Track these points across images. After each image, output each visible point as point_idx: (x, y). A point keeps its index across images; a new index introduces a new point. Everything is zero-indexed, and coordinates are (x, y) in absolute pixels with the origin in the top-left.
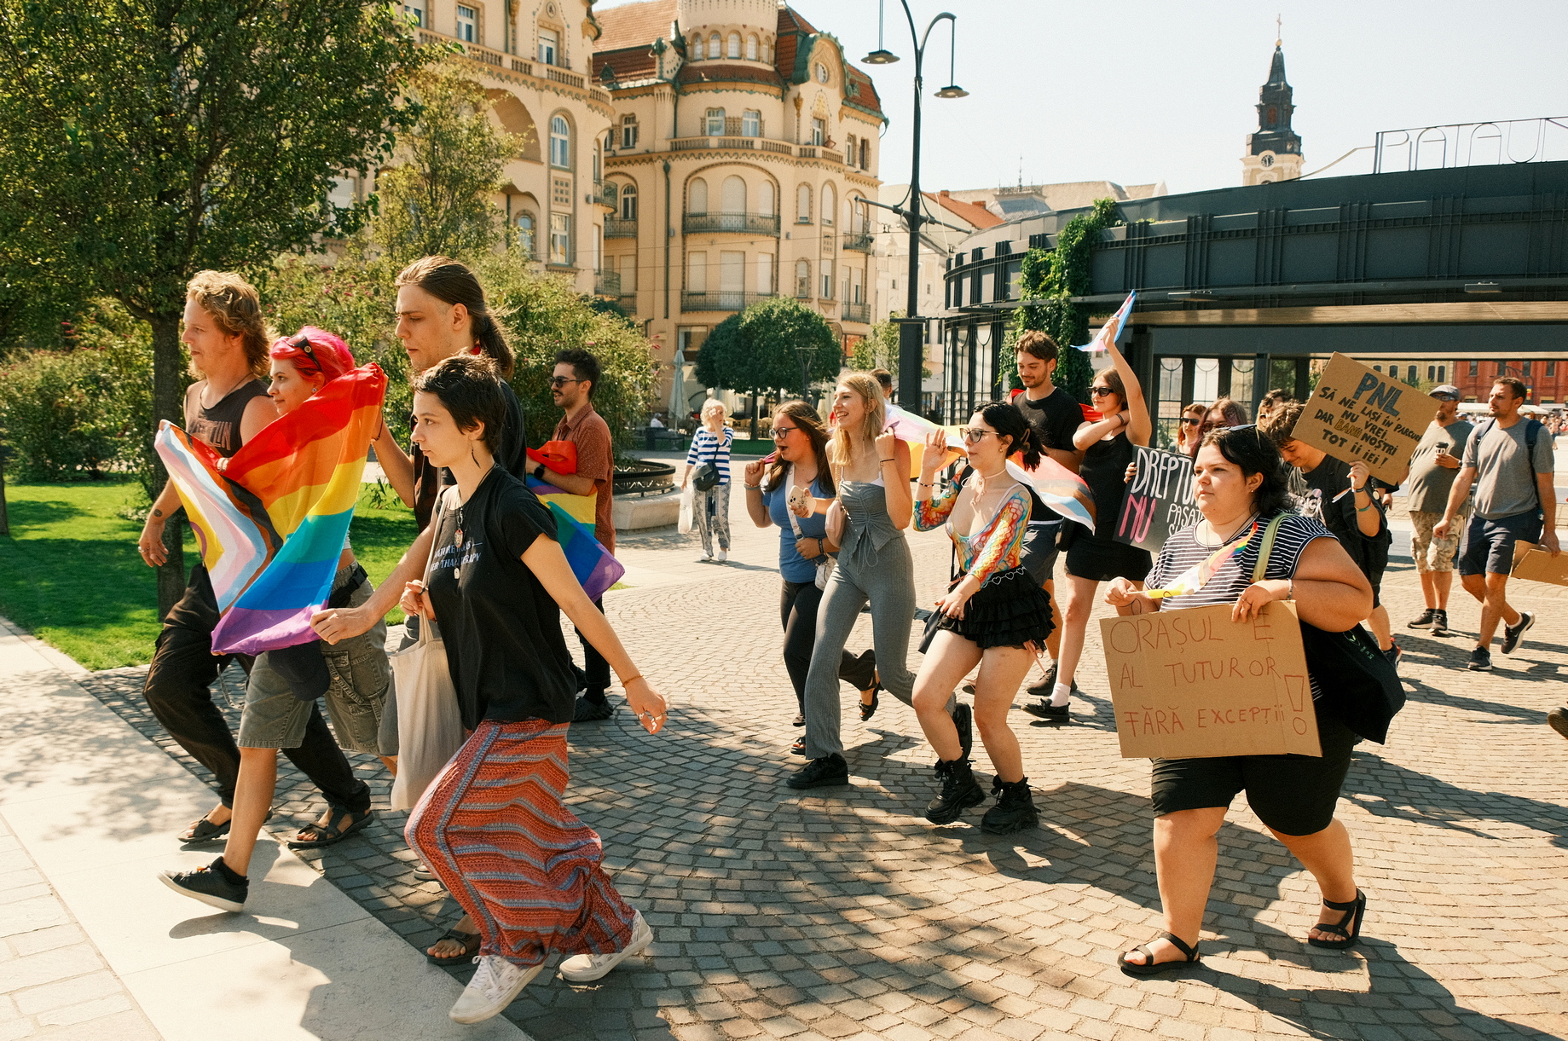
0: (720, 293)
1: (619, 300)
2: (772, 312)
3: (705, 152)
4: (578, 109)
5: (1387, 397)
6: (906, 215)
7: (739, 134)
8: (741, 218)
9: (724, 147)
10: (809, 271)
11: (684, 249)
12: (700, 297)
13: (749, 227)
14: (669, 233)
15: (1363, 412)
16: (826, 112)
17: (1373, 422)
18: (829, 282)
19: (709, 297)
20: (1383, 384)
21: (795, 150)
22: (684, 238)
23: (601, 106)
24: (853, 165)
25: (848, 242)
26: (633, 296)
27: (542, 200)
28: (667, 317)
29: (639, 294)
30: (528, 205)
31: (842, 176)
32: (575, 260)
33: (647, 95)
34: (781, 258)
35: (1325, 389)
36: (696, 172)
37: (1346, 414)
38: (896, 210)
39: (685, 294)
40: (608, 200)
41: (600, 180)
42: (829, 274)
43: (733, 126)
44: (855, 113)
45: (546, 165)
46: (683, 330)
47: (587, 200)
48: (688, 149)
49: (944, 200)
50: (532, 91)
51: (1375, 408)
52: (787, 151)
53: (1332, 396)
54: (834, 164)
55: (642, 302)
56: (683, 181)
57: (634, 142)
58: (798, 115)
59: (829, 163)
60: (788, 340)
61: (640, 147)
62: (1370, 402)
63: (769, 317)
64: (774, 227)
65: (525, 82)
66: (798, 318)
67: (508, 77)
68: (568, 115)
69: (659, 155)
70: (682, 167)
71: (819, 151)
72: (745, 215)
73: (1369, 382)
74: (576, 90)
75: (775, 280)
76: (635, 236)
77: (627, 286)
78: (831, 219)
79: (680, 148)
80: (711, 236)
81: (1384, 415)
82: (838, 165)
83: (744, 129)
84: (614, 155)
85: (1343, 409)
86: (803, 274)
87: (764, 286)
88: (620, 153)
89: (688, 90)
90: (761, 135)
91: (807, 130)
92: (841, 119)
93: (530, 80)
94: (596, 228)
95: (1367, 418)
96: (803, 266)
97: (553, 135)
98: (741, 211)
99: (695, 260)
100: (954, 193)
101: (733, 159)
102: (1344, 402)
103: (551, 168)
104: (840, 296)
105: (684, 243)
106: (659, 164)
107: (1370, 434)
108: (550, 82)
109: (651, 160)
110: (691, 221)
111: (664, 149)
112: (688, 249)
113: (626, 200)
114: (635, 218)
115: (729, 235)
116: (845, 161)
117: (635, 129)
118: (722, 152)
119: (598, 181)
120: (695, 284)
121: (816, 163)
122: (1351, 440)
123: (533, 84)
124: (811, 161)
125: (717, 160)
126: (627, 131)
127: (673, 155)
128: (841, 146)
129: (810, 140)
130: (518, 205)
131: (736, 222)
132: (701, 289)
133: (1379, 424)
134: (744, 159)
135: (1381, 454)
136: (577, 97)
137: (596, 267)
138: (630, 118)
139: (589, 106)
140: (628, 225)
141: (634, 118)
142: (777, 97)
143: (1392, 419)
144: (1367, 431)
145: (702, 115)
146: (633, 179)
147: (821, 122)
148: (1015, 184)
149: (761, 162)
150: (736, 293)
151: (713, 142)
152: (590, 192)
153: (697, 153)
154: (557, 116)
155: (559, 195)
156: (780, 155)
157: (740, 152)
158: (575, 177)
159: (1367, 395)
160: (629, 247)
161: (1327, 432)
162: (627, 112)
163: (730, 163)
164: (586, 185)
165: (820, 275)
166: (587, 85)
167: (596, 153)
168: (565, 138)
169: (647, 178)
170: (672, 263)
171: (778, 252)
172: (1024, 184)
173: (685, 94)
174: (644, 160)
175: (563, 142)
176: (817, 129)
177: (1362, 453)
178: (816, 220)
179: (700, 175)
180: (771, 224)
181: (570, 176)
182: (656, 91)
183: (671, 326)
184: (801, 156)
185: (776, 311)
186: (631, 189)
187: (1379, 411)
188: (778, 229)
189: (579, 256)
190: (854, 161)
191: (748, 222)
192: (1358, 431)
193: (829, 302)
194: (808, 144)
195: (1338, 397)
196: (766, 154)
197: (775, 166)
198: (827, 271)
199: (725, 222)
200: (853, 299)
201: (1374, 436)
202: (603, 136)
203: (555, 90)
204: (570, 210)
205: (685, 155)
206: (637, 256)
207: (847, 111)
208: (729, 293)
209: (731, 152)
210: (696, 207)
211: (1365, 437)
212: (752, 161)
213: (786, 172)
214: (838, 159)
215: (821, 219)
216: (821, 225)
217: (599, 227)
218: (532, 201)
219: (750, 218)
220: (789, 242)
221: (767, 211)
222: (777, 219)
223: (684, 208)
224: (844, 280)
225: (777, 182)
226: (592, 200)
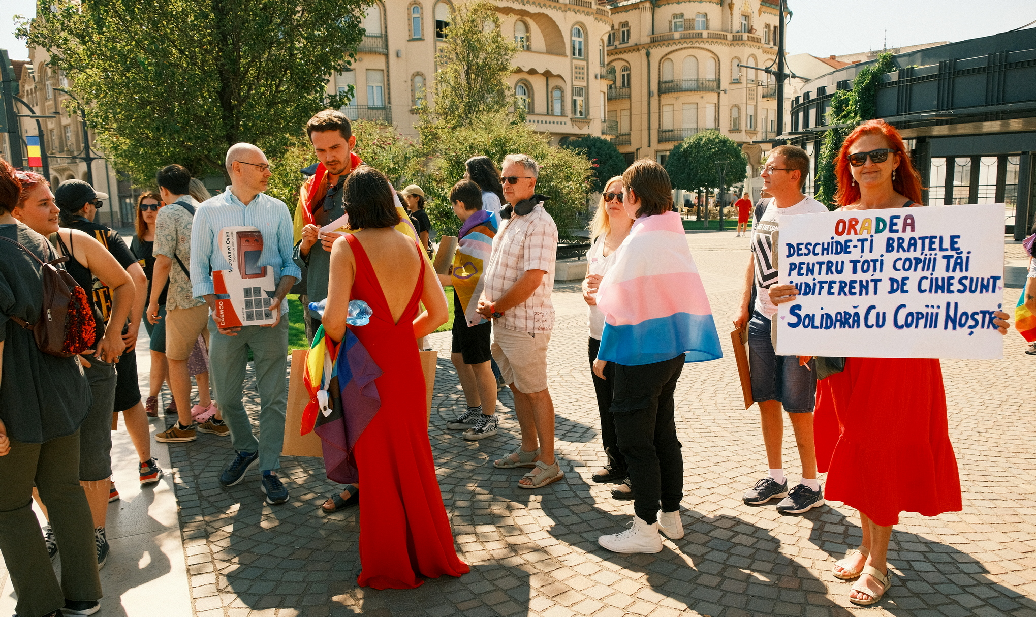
0: (682, 130)
1: (617, 137)
2: (702, 139)
3: (671, 42)
4: (589, 21)
6: (774, 73)
7: (693, 29)
8: (694, 82)
9: (684, 38)
10: (739, 113)
11: (659, 103)
12: (670, 133)
13: (700, 87)
14: (650, 94)
16: (750, 11)
18: (753, 119)
19: (675, 133)
21: (730, 37)
22: (659, 96)
23: (603, 18)
24: (768, 44)
25: (765, 93)
26: (629, 135)
27: (568, 79)
28: (649, 146)
29: (632, 133)
30: (559, 82)
31: (761, 51)
32: (588, 114)
33: (635, 9)
34: (721, 104)
36: (666, 55)
38: (767, 71)
39: (660, 131)
40: (610, 76)
41: (604, 64)
42: (752, 113)
43: (689, 25)
44: (769, 10)
45: (569, 57)
46: (659, 154)
47: (596, 77)
48: (660, 41)
49: (832, 62)
50: (560, 12)
52: (724, 37)
54: (755, 44)
55: (634, 138)
56: (658, 61)
57: (628, 39)
58: (731, 14)
59: (752, 43)
60: (712, 158)
61: (631, 42)
63: (699, 143)
64: (717, 87)
65: (555, 7)
66: (718, 143)
67: (545, 5)
68: (581, 24)
69: (643, 46)
70: (657, 53)
71: (745, 36)
72: (697, 80)
74: (587, 10)
75: (717, 119)
76: (629, 97)
77: (624, 128)
78: (754, 79)
79: (656, 41)
80: (676, 95)
82: (758, 44)
83: (696, 25)
84: (616, 48)
86: (735, 114)
87: (711, 124)
88: (619, 46)
89: (661, 4)
90: (707, 28)
91: (737, 22)
92: (760, 14)
93: (558, 5)
94: (602, 94)
96: (735, 110)
97: (573, 38)
98: (695, 77)
99: (666, 110)
100: (839, 57)
101: (690, 45)
103: (572, 59)
104: (760, 128)
105: (659, 100)
106: (643, 52)
108: (570, 6)
109: (638, 49)
110: (664, 86)
111: (646, 42)
112: (662, 103)
113: (624, 76)
114: (629, 86)
115: (687, 93)
116: (763, 41)
117: (628, 31)
118: (682, 41)
119: (602, 64)
120: (667, 124)
121: (743, 44)
123: (560, 8)
124: (740, 42)
125: (680, 46)
126: (624, 32)
127: (652, 45)
128: (760, 32)
129: (739, 29)
130: (553, 83)
131: (692, 85)
132: (670, 128)
134: (696, 45)
136: (588, 14)
137: (602, 116)
138: (625, 24)
139: (596, 19)
140: (625, 91)
141: (627, 24)
142: (717, 4)
145: (670, 19)
146: (628, 62)
147: (747, 17)
148: (882, 48)
149: (707, 46)
150: (691, 129)
151: (677, 35)
152: (598, 72)
153: (666, 43)
154: (576, 27)
155: (578, 75)
156: (720, 41)
157: (694, 40)
158: (588, 63)
160: (625, 104)
162: (623, 21)
163: (688, 48)
164: (595, 67)
165: (747, 115)
166: (594, 6)
167: (601, 48)
168: (581, 39)
169: (636, 60)
170: (652, 111)
171: (719, 102)
172: (887, 47)
173: (659, 6)
174: (634, 50)
175: (580, 43)
176: (744, 22)
178: (744, 80)
179: (668, 57)
180: (714, 84)
181: (584, 63)
182: (641, 6)
183: (652, 151)
184: (733, 40)
185: (704, 140)
186: (626, 69)
188: (719, 87)
189: (591, 109)
190: (769, 41)
191: (700, 84)
193: (753, 131)
194: (738, 32)
196: (710, 40)
197: (716, 48)
198: (751, 112)
199: (685, 85)
200: (769, 129)
202: (606, 38)
203: (574, 10)
204: (585, 84)
205: (659, 45)
206: (630, 109)
207: (764, 9)
208: (688, 129)
209: (688, 41)
210: (666, 77)
212: (702, 45)
213: (724, 51)
214: (758, 40)
215: (747, 80)
216: (747, 83)
217: (604, 93)
218: (561, 80)
219: (700, 82)
220: (727, 95)
221: (712, 76)
222: (718, 81)
223: (659, 78)
224: (763, 117)
225: (718, 57)
226: (599, 77)
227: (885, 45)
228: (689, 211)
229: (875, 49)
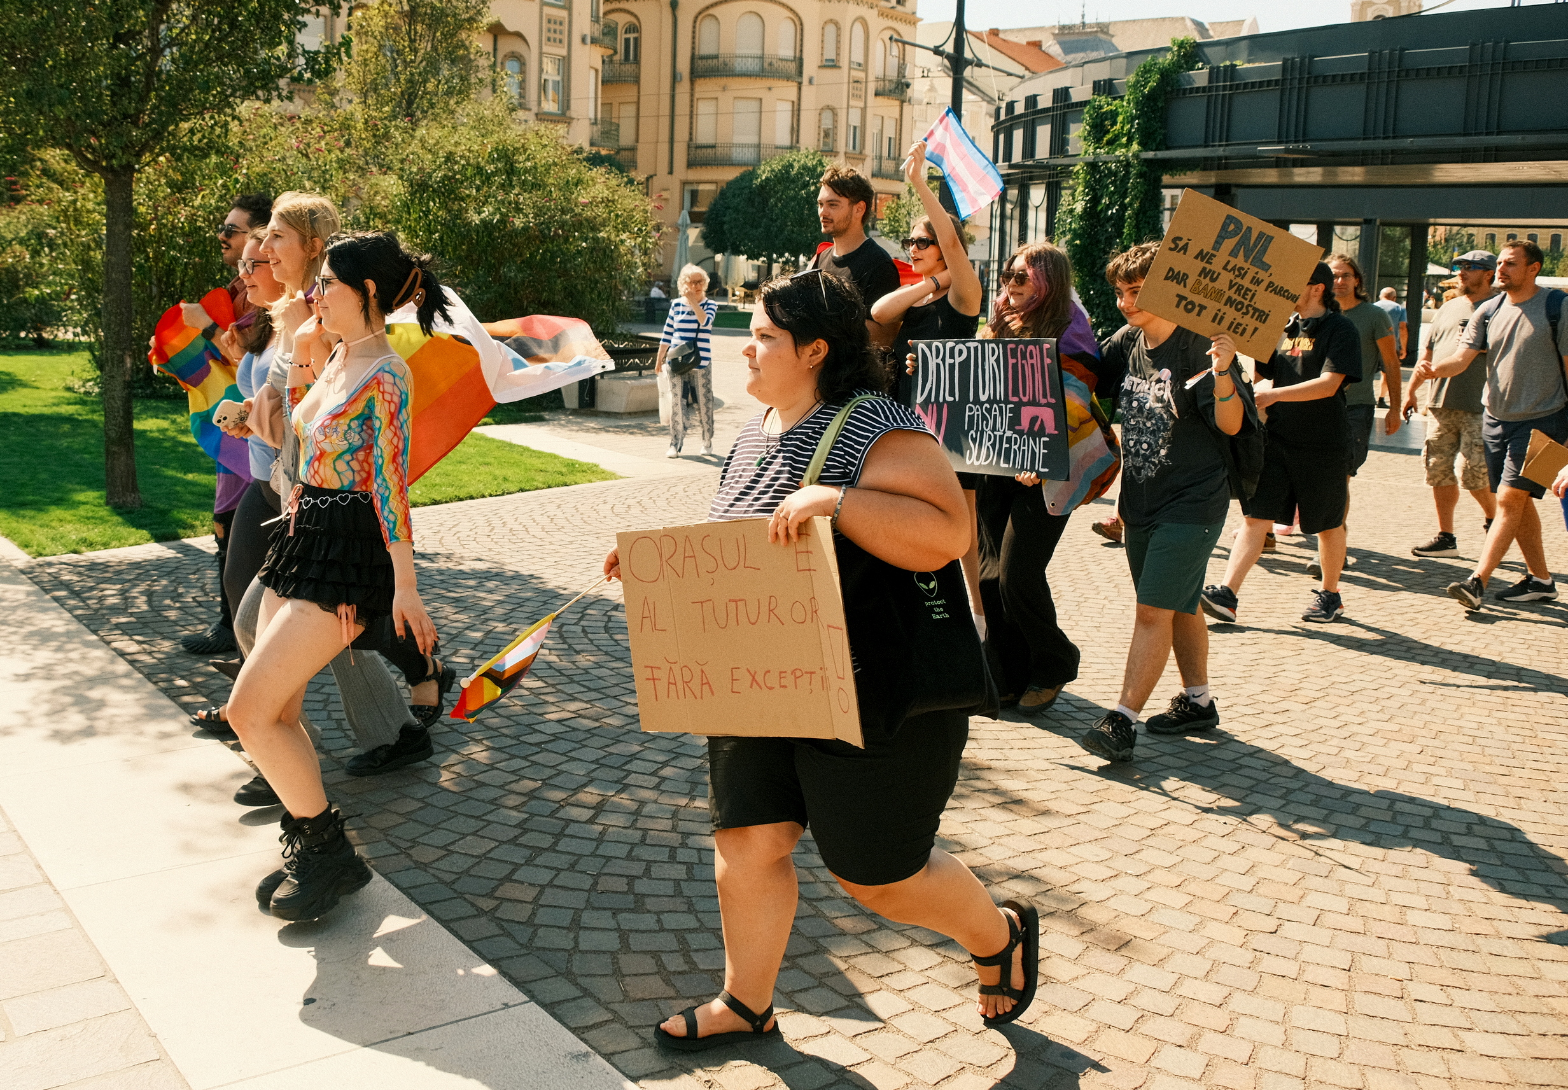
0: (731, 146)
1: (618, 152)
2: (791, 166)
5: (1255, 245)
6: (948, 57)
8: (757, 60)
10: (835, 121)
11: (692, 95)
12: (709, 151)
13: (767, 71)
14: (675, 78)
15: (1225, 268)
17: (1238, 280)
18: (858, 133)
19: (719, 151)
20: (1249, 229)
22: (692, 82)
25: (880, 88)
26: (633, 149)
27: (533, 40)
28: (671, 172)
29: (640, 146)
30: (517, 46)
31: (875, 12)
32: (568, 107)
34: (803, 106)
35: (1176, 239)
36: (707, 8)
37: (1204, 273)
38: (937, 51)
39: (693, 146)
40: (607, 40)
41: (598, 17)
42: (858, 124)
45: (538, 1)
46: (688, 188)
47: (583, 40)
49: (993, 39)
51: (1240, 261)
53: (1185, 248)
55: (643, 156)
56: (691, 19)
62: (1234, 253)
63: (788, 172)
64: (795, 71)
70: (691, 3)
72: (762, 57)
73: (1232, 227)
75: (795, 130)
76: (637, 80)
77: (626, 137)
78: (861, 61)
80: (723, 81)
81: (1252, 271)
82: (871, 0)
85: (1200, 265)
86: (827, 123)
87: (783, 137)
94: (593, 72)
95: (1231, 276)
96: (827, 115)
98: (758, 52)
99: (704, 108)
100: (1005, 31)
102: (1201, 255)
103: (543, 5)
104: (870, 150)
105: (692, 89)
106: (666, 1)
107: (1235, 297)
110: (701, 64)
112: (697, 96)
113: (627, 41)
114: (637, 60)
115: (744, 80)
119: (596, 19)
120: (704, 135)
122: (1212, 306)
130: (507, 46)
131: (752, 65)
132: (711, 141)
133: (1246, 282)
135: (1249, 322)
137: (592, 115)
140: (629, 68)
143: (1262, 275)
144: (1231, 293)
146: (636, 16)
148: (1078, 21)
150: (752, 146)
152: (587, 32)
155: (552, 35)
158: (570, 15)
159: (1229, 244)
160: (629, 93)
161: (1181, 298)
164: (583, 24)
165: (848, 125)
169: (652, 16)
170: (678, 111)
171: (799, 99)
172: (1087, 21)
177: (1226, 323)
178: (844, 63)
179: (711, 11)
180: (792, 67)
181: (564, 14)
183: (674, 182)
185: (796, 165)
186: (633, 28)
187: (1246, 266)
188: (800, 73)
189: (573, 102)
191: (766, 65)
192: (1220, 293)
193: (857, 155)
195: (1193, 250)
198: (855, 120)
199: (739, 65)
200: (885, 153)
201: (1239, 299)
204: (564, 52)
206: (638, 103)
208: (742, 146)
210: (706, 49)
211: (1230, 301)
213: (810, 8)
215: (850, 62)
216: (850, 68)
217: (597, 71)
218: (522, 42)
219: (767, 61)
220: (813, 88)
221: (788, 52)
222: (799, 61)
223: (693, 48)
224: (875, 131)
225: (800, 19)
226: (588, 40)
227: (1083, 16)
228: (746, 296)
229: (1066, 22)
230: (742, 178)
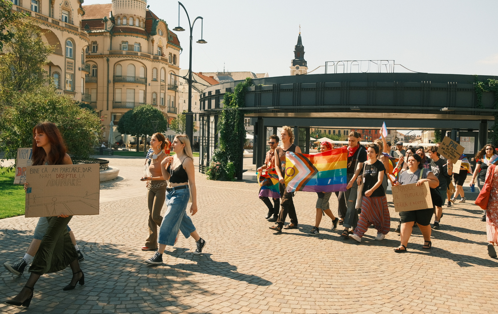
0: (126, 102)
1: (91, 103)
2: (144, 109)
3: (121, 56)
4: (76, 38)
6: (187, 79)
7: (133, 50)
8: (133, 78)
9: (128, 54)
10: (157, 96)
11: (114, 87)
12: (119, 103)
13: (136, 81)
14: (108, 82)
16: (162, 45)
18: (163, 100)
19: (122, 104)
21: (152, 57)
22: (114, 83)
23: (85, 38)
24: (171, 63)
25: (169, 87)
26: (96, 102)
27: (63, 69)
28: (108, 110)
29: (98, 102)
30: (58, 70)
31: (167, 66)
32: (75, 89)
33: (101, 35)
34: (147, 92)
36: (118, 62)
38: (184, 78)
39: (114, 102)
40: (87, 70)
41: (84, 63)
42: (163, 97)
43: (131, 48)
44: (171, 46)
45: (64, 56)
46: (113, 114)
47: (79, 69)
48: (115, 54)
49: (200, 75)
50: (59, 31)
52: (149, 57)
54: (165, 62)
55: (99, 104)
56: (113, 65)
57: (96, 51)
58: (153, 45)
59: (163, 62)
60: (149, 119)
61: (99, 52)
63: (142, 111)
65: (57, 28)
66: (152, 111)
67: (50, 26)
68: (72, 40)
69: (105, 56)
70: (113, 60)
71: (160, 57)
72: (135, 77)
74: (75, 32)
75: (145, 98)
76: (97, 82)
77: (93, 99)
78: (164, 79)
79: (113, 53)
80: (123, 83)
82: (166, 62)
83: (134, 48)
84: (89, 55)
86: (154, 97)
87: (141, 100)
88: (91, 54)
89: (115, 35)
90: (140, 51)
91: (156, 50)
92: (167, 48)
93: (58, 27)
94: (82, 79)
96: (154, 94)
97: (67, 46)
98: (134, 75)
99: (118, 91)
100: (204, 73)
101: (131, 58)
103: (66, 58)
104: (167, 105)
105: (114, 85)
106: (105, 59)
108: (66, 28)
109: (102, 57)
110: (117, 78)
111: (107, 54)
112: (115, 87)
113: (93, 70)
114: (97, 76)
115: (130, 83)
116: (168, 61)
117: (97, 47)
118: (127, 56)
119: (83, 63)
120: (118, 98)
121: (159, 61)
123: (60, 29)
124: (157, 60)
125: (125, 59)
126: (94, 47)
127: (110, 56)
128: (167, 56)
129: (157, 54)
130: (53, 70)
131: (132, 79)
132: (120, 101)
134: (135, 59)
136: (76, 34)
137: (82, 92)
138: (95, 43)
139: (80, 38)
140: (94, 78)
141: (96, 42)
142: (146, 39)
145: (120, 44)
146: (96, 63)
147: (161, 48)
148: (223, 71)
149: (140, 60)
150: (132, 103)
151: (124, 52)
152: (80, 66)
153: (118, 56)
154: (68, 40)
155: (69, 67)
156: (147, 58)
157: (133, 56)
158: (75, 61)
160: (94, 86)
162: (94, 40)
163: (130, 60)
164: (79, 64)
165: (160, 98)
166: (79, 31)
167: (82, 54)
168: (71, 48)
169: (101, 63)
170: (109, 92)
171: (146, 90)
172: (225, 71)
173: (115, 36)
174: (100, 57)
175: (71, 49)
176: (159, 50)
178: (159, 80)
179: (119, 63)
180: (144, 80)
181: (73, 61)
182: (104, 34)
183: (109, 113)
184: (154, 59)
185: (145, 109)
186: (96, 66)
188: (146, 82)
189: (76, 88)
190: (171, 61)
191: (136, 79)
193: (163, 106)
194: (156, 55)
196: (142, 57)
197: (145, 62)
198: (162, 96)
199: (128, 79)
200: (171, 106)
202: (85, 48)
203: (68, 31)
204: (73, 72)
205: (114, 56)
206: (97, 89)
207: (169, 45)
208: (129, 102)
209: (130, 56)
210: (118, 73)
212: (137, 59)
213: (149, 64)
214: (166, 60)
215: (161, 79)
216: (161, 82)
217: (84, 79)
218: (59, 68)
219: (137, 78)
220: (150, 87)
221: (142, 76)
222: (146, 79)
223: (114, 73)
224: (168, 100)
225: (146, 67)
226: (81, 69)
228: (131, 146)
229: (220, 71)
230: (128, 112)
